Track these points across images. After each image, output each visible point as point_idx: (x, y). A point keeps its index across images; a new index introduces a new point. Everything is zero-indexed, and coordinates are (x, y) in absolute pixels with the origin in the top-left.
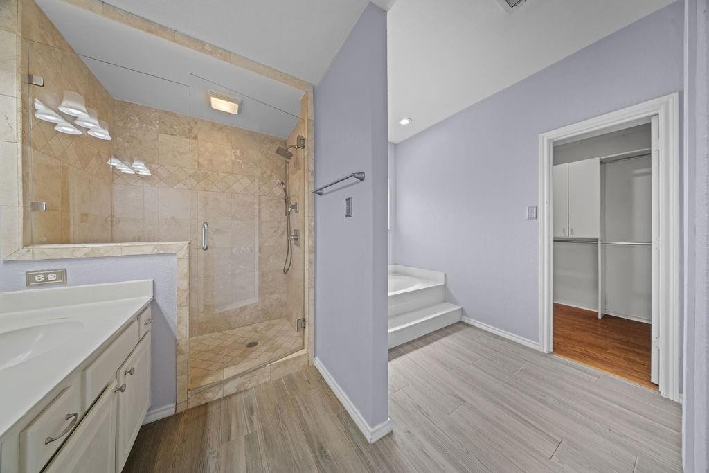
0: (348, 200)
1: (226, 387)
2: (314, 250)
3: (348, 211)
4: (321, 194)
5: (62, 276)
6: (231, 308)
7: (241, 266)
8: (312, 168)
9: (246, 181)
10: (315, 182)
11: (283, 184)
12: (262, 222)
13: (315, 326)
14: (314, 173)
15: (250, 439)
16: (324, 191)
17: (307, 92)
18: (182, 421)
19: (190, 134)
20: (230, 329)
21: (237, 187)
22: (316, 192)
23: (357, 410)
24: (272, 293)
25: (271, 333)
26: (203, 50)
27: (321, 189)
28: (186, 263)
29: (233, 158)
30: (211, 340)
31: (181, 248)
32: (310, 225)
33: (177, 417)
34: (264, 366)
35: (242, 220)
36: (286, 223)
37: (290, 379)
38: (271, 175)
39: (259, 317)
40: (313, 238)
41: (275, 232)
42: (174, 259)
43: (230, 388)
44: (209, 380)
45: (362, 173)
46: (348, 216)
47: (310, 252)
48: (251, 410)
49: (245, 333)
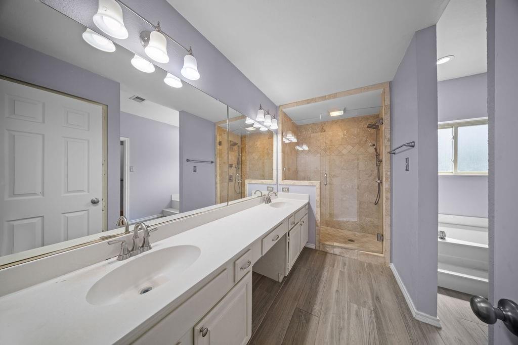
0: (406, 159)
1: (335, 250)
2: (391, 190)
3: (407, 167)
4: (394, 154)
5: (288, 189)
6: (341, 219)
7: (346, 196)
8: (388, 136)
9: (350, 147)
10: (391, 146)
11: (374, 145)
12: (360, 171)
13: (391, 241)
14: (391, 140)
15: (342, 273)
16: (397, 151)
17: (384, 89)
18: (317, 253)
19: (323, 130)
20: (340, 229)
21: (344, 152)
22: (390, 153)
23: (410, 299)
24: (366, 216)
25: (365, 239)
26: (325, 99)
27: (394, 150)
28: (319, 190)
29: (342, 136)
30: (330, 230)
31: (317, 183)
32: (386, 174)
33: (316, 250)
34: (354, 250)
35: (347, 170)
36: (377, 171)
37: (370, 265)
38: (366, 141)
39: (358, 229)
40: (389, 183)
41: (369, 177)
42: (315, 188)
43: (337, 251)
44: (328, 243)
45: (414, 142)
46: (407, 170)
47: (387, 192)
48: (345, 264)
49: (349, 234)
